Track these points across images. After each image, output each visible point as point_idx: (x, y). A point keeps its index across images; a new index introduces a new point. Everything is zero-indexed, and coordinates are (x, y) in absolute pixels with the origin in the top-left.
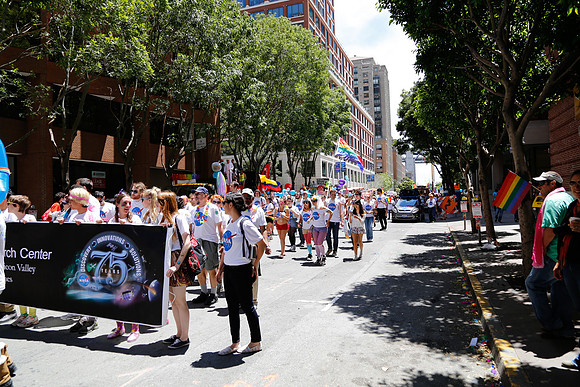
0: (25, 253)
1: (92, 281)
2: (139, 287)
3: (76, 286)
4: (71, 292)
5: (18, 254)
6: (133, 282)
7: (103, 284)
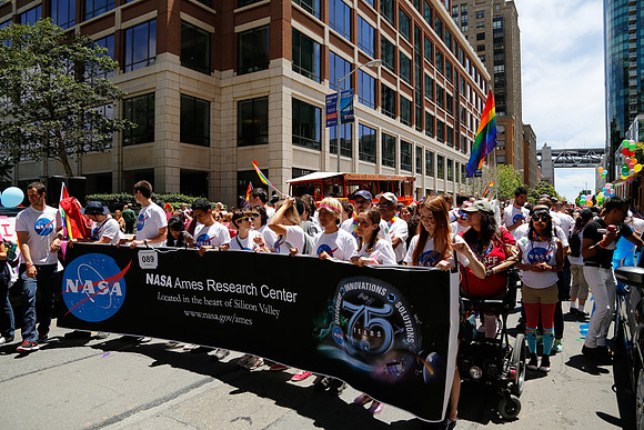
0: (266, 292)
1: (346, 339)
2: (411, 359)
4: (322, 348)
5: (259, 292)
6: (402, 351)
7: (357, 347)
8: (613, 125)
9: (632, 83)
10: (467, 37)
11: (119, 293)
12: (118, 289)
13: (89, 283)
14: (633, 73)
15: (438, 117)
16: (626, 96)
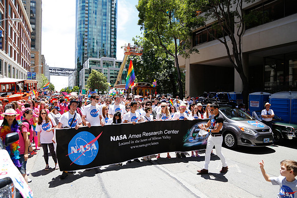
0: (166, 132)
1: (195, 139)
3: (188, 141)
4: (185, 144)
5: (163, 132)
7: (199, 139)
8: (78, 60)
9: (86, 44)
10: (25, 9)
11: (95, 148)
12: (95, 147)
13: (82, 147)
14: (86, 41)
15: (13, 47)
16: (83, 49)
